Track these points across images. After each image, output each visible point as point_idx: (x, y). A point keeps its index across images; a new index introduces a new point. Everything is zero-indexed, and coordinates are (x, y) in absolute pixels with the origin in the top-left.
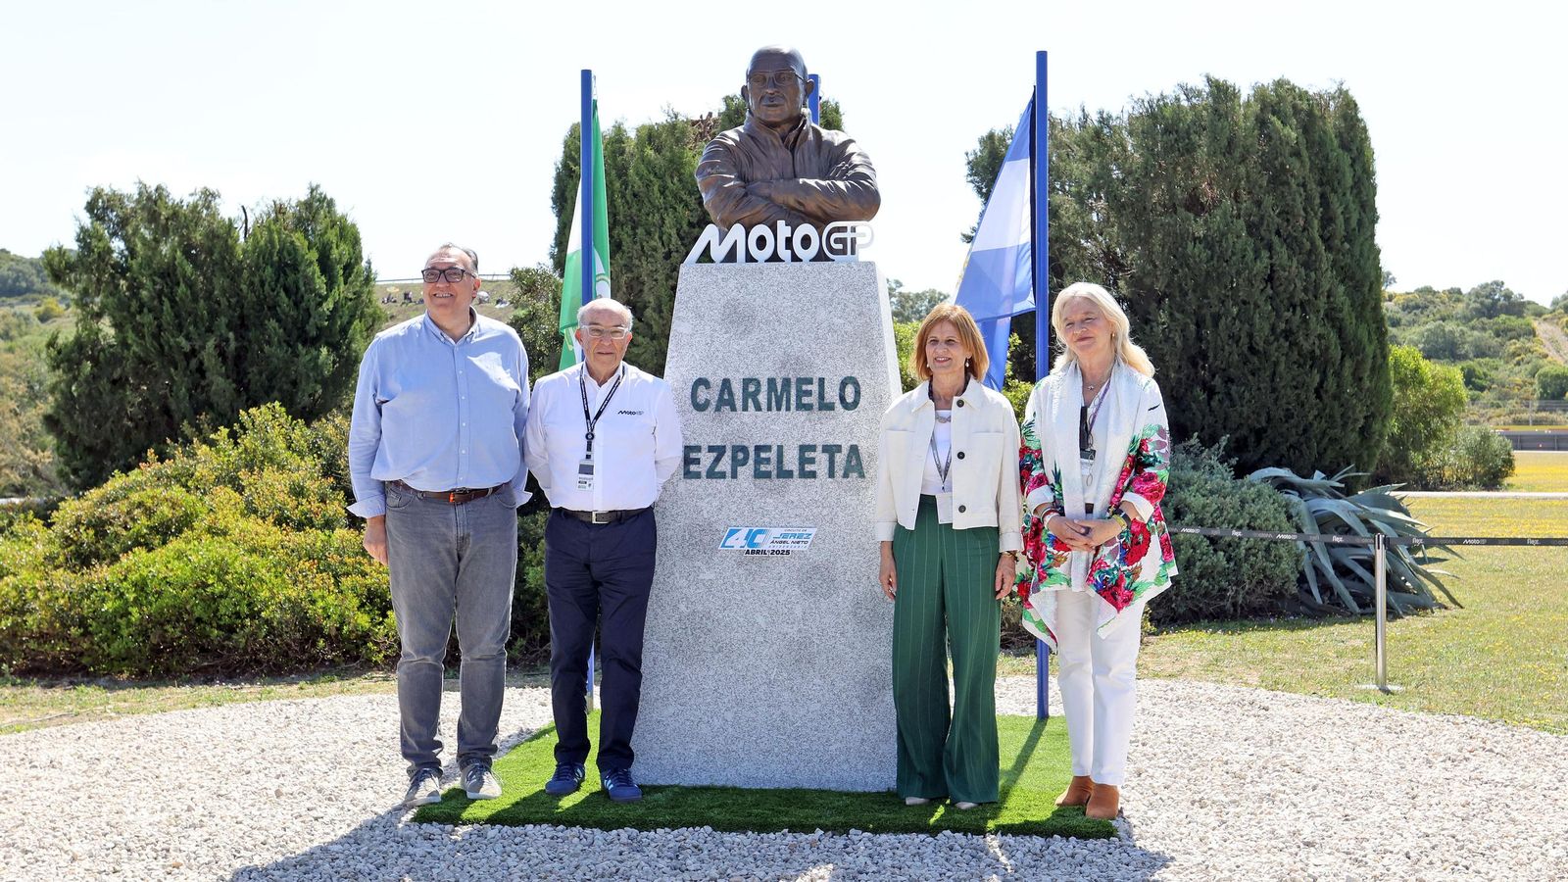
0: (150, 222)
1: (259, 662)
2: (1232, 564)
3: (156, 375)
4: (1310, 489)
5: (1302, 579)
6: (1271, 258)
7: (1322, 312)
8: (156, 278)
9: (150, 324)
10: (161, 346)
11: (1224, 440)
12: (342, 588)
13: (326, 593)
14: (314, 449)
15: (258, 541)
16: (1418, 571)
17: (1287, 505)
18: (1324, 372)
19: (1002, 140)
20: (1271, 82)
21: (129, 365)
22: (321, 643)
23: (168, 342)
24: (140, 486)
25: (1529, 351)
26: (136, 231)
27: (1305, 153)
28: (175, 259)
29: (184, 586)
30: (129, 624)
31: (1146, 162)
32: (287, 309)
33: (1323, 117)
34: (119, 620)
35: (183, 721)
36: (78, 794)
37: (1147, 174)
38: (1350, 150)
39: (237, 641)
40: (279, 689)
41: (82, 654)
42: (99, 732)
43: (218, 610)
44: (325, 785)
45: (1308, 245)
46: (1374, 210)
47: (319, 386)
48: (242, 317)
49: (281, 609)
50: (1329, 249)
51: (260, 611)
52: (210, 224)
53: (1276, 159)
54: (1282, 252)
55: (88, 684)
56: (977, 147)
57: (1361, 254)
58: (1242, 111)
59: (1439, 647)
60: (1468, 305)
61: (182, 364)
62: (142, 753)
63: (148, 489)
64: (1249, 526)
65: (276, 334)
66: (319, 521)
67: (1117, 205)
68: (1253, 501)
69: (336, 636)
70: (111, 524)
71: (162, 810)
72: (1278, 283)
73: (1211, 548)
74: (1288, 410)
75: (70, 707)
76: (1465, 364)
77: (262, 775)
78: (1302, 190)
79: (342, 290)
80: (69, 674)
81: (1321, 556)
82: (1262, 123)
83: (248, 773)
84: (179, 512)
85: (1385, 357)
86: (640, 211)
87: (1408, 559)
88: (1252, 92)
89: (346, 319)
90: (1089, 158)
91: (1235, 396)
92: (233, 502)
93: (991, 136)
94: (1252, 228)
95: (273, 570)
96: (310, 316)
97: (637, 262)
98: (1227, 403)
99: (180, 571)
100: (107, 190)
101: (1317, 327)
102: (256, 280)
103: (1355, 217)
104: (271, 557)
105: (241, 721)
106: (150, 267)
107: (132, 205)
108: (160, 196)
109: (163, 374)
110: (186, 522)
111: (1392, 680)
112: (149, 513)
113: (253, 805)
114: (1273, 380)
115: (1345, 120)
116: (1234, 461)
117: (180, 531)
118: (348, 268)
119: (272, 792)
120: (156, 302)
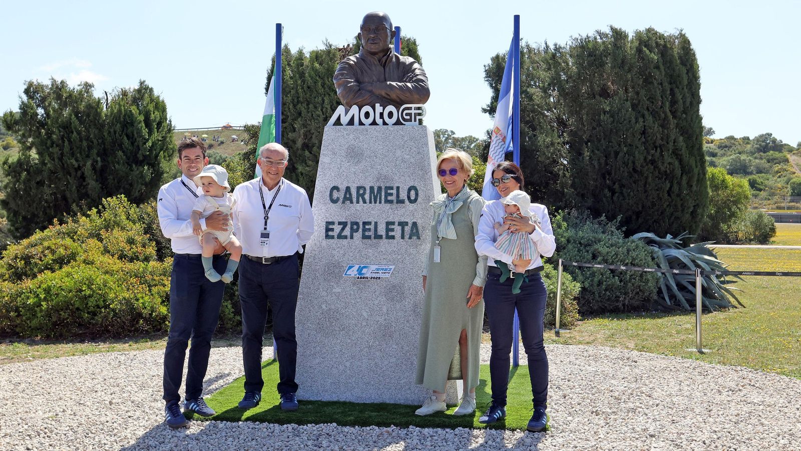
0: (57, 100)
1: (108, 331)
2: (622, 283)
3: (59, 179)
4: (664, 244)
5: (660, 292)
6: (644, 122)
7: (671, 151)
8: (61, 129)
9: (57, 153)
10: (63, 164)
11: (619, 218)
12: (153, 293)
13: (144, 295)
14: (141, 219)
15: (110, 268)
16: (721, 287)
17: (652, 252)
18: (672, 181)
19: (503, 59)
20: (644, 29)
21: (45, 174)
22: (141, 321)
23: (66, 162)
24: (49, 238)
25: (785, 170)
26: (50, 104)
27: (662, 67)
28: (71, 119)
29: (70, 291)
30: (41, 311)
31: (579, 71)
32: (127, 146)
33: (672, 48)
34: (36, 308)
35: (66, 363)
36: (7, 402)
37: (580, 78)
38: (686, 65)
39: (97, 320)
40: (118, 346)
41: (16, 326)
42: (22, 368)
43: (88, 304)
44: (136, 399)
45: (663, 115)
46: (699, 97)
47: (143, 186)
48: (105, 150)
49: (120, 303)
50: (674, 117)
51: (109, 304)
52: (89, 101)
53: (647, 70)
54: (650, 119)
55: (19, 342)
56: (490, 62)
57: (692, 121)
58: (629, 45)
59: (731, 328)
60: (753, 146)
61: (73, 173)
62: (42, 380)
63: (53, 240)
64: (631, 263)
65: (122, 158)
66: (141, 257)
67: (563, 93)
68: (634, 250)
69: (149, 318)
70: (33, 258)
71: (50, 411)
72: (647, 135)
73: (611, 275)
74: (653, 202)
75: (9, 355)
76: (751, 177)
77: (103, 393)
78: (660, 87)
79: (156, 136)
80: (10, 337)
81: (670, 279)
82: (639, 50)
83: (96, 392)
84: (69, 252)
85: (704, 174)
86: (311, 95)
87: (716, 281)
88: (634, 35)
89: (158, 151)
90: (549, 69)
91: (626, 195)
92: (97, 247)
93: (497, 57)
94: (634, 107)
95: (117, 283)
96: (139, 149)
97: (309, 122)
98: (621, 198)
99: (68, 283)
100: (35, 83)
101: (668, 158)
102: (112, 130)
103: (689, 100)
104: (116, 276)
105: (96, 363)
106: (57, 123)
107: (48, 91)
108: (63, 86)
109: (64, 179)
110: (73, 257)
111: (705, 346)
112: (53, 252)
113: (97, 409)
114: (645, 186)
115: (683, 50)
116: (624, 229)
117: (69, 262)
118: (159, 124)
119: (107, 402)
120: (60, 142)
